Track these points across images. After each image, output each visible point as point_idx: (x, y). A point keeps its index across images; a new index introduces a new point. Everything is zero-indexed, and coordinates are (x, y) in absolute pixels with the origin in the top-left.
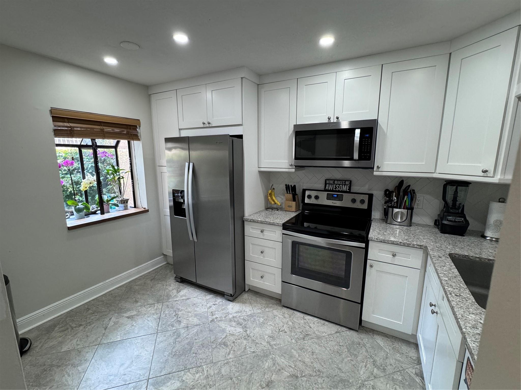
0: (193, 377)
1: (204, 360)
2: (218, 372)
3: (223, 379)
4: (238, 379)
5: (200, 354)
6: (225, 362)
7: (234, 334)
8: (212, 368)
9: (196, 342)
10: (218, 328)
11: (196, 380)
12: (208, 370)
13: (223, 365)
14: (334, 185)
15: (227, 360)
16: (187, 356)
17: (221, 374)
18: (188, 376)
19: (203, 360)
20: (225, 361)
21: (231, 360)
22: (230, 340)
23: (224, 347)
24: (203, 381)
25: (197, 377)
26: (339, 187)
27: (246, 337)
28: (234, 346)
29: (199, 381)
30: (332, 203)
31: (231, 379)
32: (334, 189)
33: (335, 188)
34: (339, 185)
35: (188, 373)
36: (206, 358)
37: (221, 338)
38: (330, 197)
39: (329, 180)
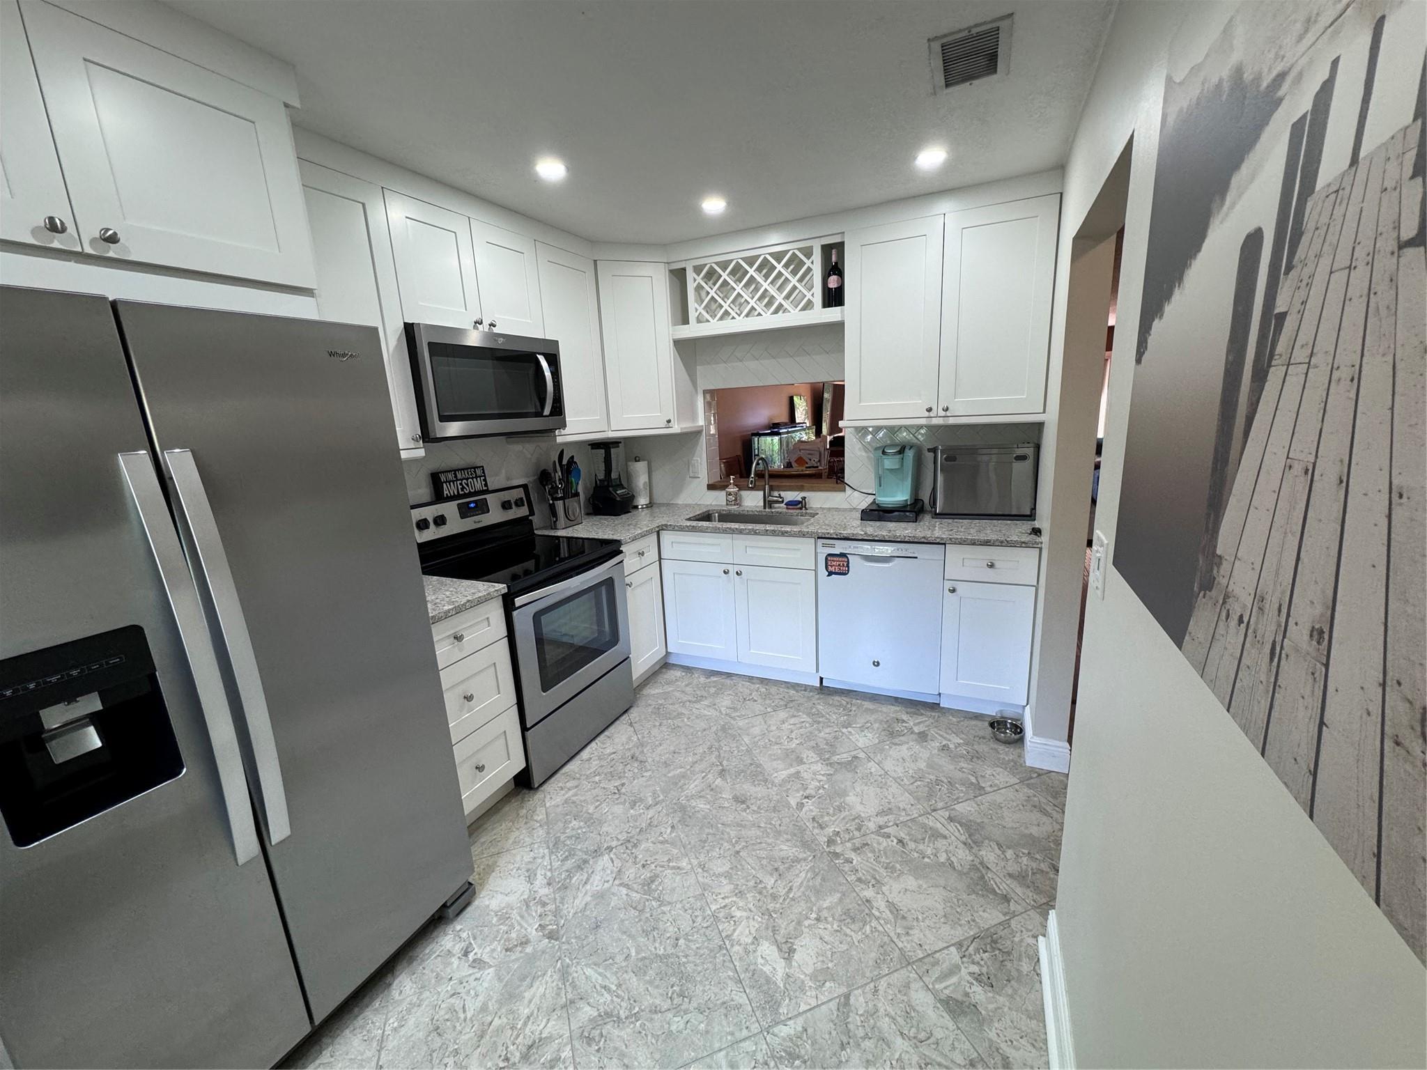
0: (743, 923)
1: (698, 913)
2: (725, 877)
3: (741, 865)
4: (737, 842)
5: (679, 929)
6: (701, 871)
7: (616, 870)
8: (717, 891)
9: (637, 953)
10: (588, 913)
11: (749, 913)
12: (723, 898)
13: (708, 872)
14: (459, 482)
15: (695, 868)
16: (684, 960)
17: (730, 871)
18: (742, 933)
19: (696, 917)
20: (696, 872)
21: (695, 862)
22: (636, 874)
23: (657, 883)
24: (750, 899)
25: (745, 914)
26: (467, 485)
27: (629, 845)
28: (656, 863)
29: (751, 906)
30: (475, 522)
31: (738, 852)
32: (461, 493)
33: (462, 490)
34: (467, 479)
35: (735, 936)
36: (690, 911)
37: (627, 895)
38: (465, 512)
39: (443, 472)
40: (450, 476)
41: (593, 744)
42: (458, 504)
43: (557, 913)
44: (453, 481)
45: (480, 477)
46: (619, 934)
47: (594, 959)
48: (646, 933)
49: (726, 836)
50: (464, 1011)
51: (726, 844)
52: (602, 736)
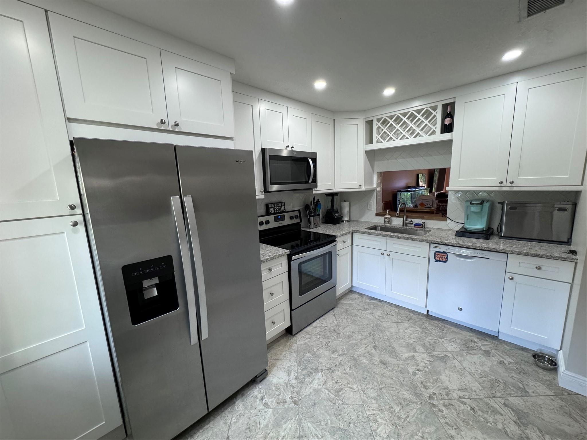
0: (382, 426)
1: (360, 413)
2: (374, 399)
3: (382, 396)
4: (381, 384)
5: (351, 418)
6: (362, 393)
7: (324, 381)
8: (370, 405)
9: (332, 423)
10: (311, 397)
11: (386, 422)
12: (373, 410)
13: (366, 395)
14: (275, 208)
15: (360, 391)
16: (352, 435)
17: (377, 397)
18: (381, 431)
19: (359, 415)
20: (360, 393)
21: (360, 388)
22: (333, 385)
23: (342, 393)
24: (387, 415)
25: (384, 422)
26: (278, 209)
27: (331, 371)
28: (342, 383)
29: (387, 418)
30: (280, 224)
31: (381, 389)
32: (276, 212)
34: (278, 207)
35: (378, 431)
36: (357, 411)
37: (328, 394)
38: (276, 219)
39: (270, 204)
40: (272, 205)
41: (318, 321)
42: (274, 216)
43: (298, 393)
44: (273, 207)
45: (283, 206)
46: (323, 412)
47: (312, 420)
48: (336, 416)
49: (375, 379)
50: (260, 424)
51: (375, 383)
52: (322, 318)
